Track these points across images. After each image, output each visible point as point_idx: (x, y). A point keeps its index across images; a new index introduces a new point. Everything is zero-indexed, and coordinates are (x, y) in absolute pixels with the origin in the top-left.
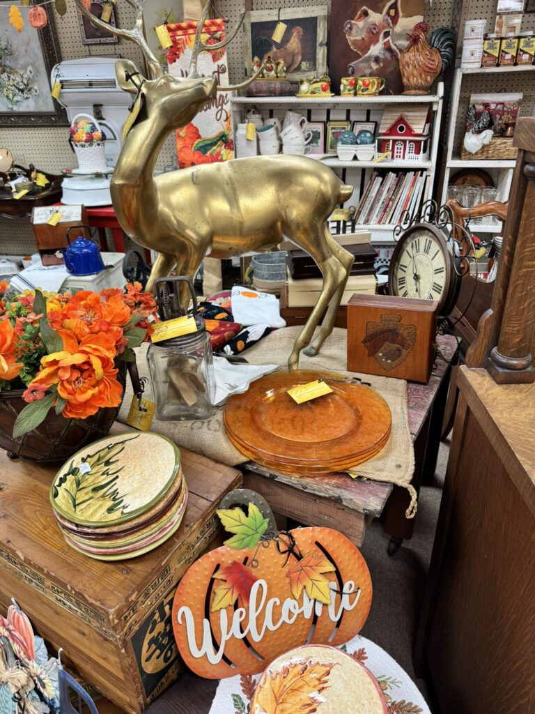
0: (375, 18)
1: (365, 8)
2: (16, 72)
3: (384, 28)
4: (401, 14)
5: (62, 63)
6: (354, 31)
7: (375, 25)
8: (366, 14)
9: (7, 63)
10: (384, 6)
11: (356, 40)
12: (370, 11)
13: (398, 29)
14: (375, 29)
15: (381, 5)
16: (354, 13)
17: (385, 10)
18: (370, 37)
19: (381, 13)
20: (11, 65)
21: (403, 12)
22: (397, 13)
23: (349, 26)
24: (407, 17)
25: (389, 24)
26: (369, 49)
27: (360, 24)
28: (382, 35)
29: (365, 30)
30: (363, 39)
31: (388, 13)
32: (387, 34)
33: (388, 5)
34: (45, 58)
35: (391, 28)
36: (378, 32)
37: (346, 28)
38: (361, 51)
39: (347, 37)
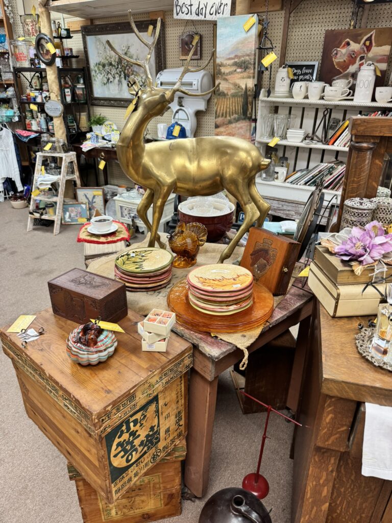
0: (355, 46)
1: (348, 40)
2: (139, 75)
3: (361, 53)
4: (374, 44)
5: (165, 70)
6: (338, 56)
7: (354, 51)
8: (348, 44)
9: (135, 69)
10: (362, 39)
11: (339, 62)
13: (370, 55)
14: (354, 54)
15: (359, 38)
16: (340, 43)
17: (362, 42)
18: (350, 61)
19: (359, 43)
20: (137, 70)
21: (375, 43)
22: (371, 43)
23: (335, 52)
24: (378, 46)
25: (364, 51)
26: (348, 68)
27: (344, 51)
28: (358, 59)
29: (347, 55)
30: (345, 61)
31: (364, 44)
32: (362, 58)
33: (365, 38)
34: (156, 67)
35: (366, 54)
36: (355, 57)
37: (333, 54)
38: (343, 69)
39: (333, 59)
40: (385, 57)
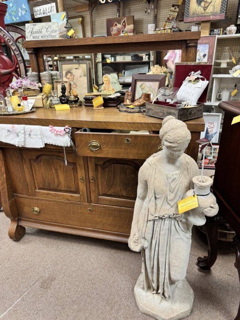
0: (119, 26)
1: (116, 23)
3: (122, 29)
4: (126, 24)
6: (113, 31)
7: (119, 28)
8: (116, 25)
11: (114, 34)
12: (117, 24)
13: (126, 29)
18: (118, 33)
19: (120, 24)
21: (127, 23)
22: (125, 24)
23: (112, 29)
24: (128, 25)
27: (115, 28)
28: (121, 32)
29: (116, 30)
31: (123, 24)
32: (123, 31)
33: (123, 21)
35: (124, 29)
39: (112, 33)
40: (132, 30)
